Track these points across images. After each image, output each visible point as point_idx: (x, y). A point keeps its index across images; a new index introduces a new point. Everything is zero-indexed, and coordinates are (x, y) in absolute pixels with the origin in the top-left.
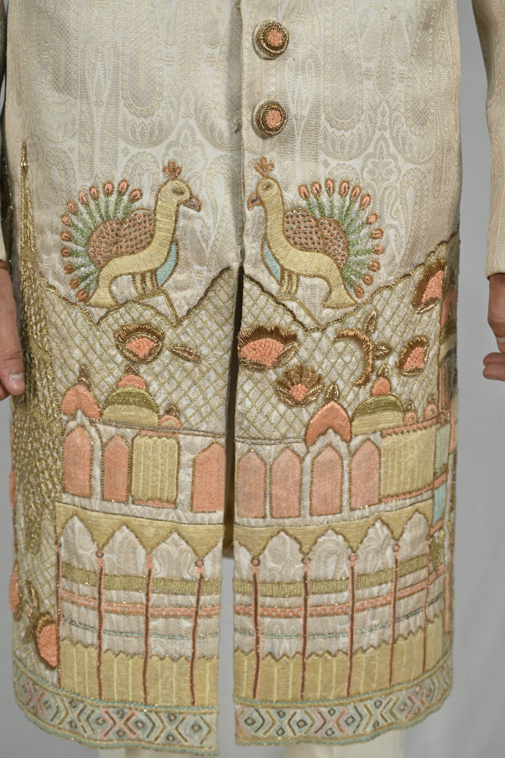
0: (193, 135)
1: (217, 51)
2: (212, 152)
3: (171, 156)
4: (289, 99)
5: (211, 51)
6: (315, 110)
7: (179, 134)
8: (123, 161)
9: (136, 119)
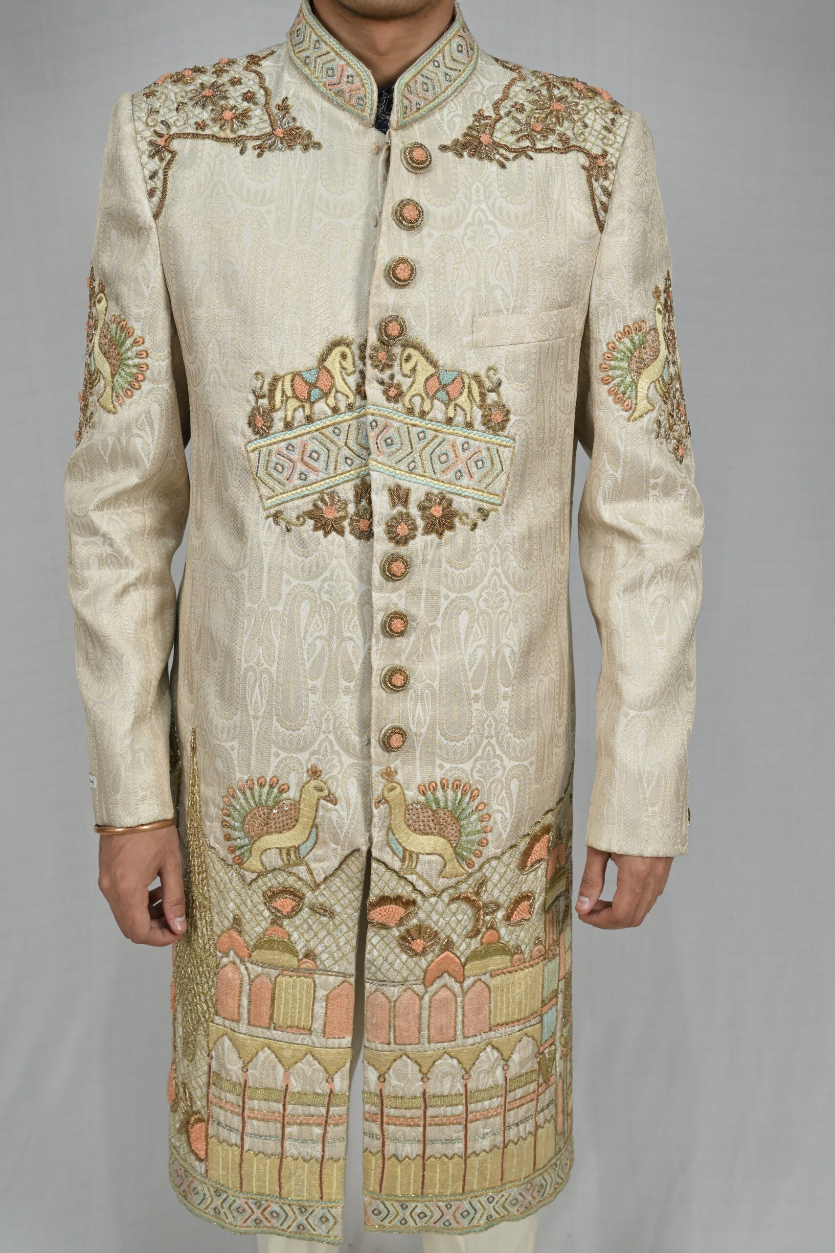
0: (332, 747)
1: (352, 684)
2: (347, 760)
3: (314, 761)
4: (411, 721)
5: (347, 684)
6: (432, 729)
7: (320, 746)
8: (274, 762)
9: (286, 732)
